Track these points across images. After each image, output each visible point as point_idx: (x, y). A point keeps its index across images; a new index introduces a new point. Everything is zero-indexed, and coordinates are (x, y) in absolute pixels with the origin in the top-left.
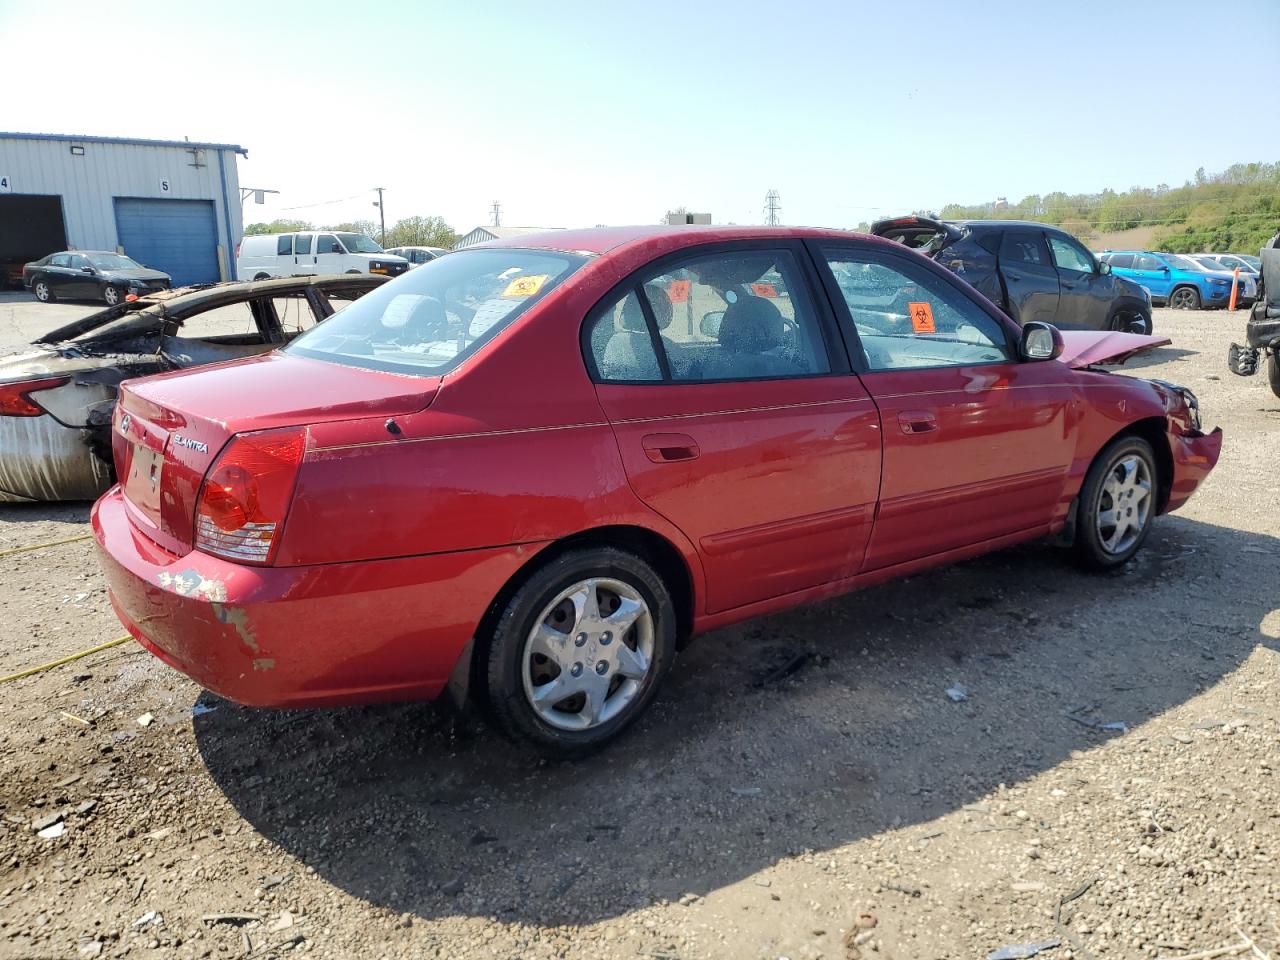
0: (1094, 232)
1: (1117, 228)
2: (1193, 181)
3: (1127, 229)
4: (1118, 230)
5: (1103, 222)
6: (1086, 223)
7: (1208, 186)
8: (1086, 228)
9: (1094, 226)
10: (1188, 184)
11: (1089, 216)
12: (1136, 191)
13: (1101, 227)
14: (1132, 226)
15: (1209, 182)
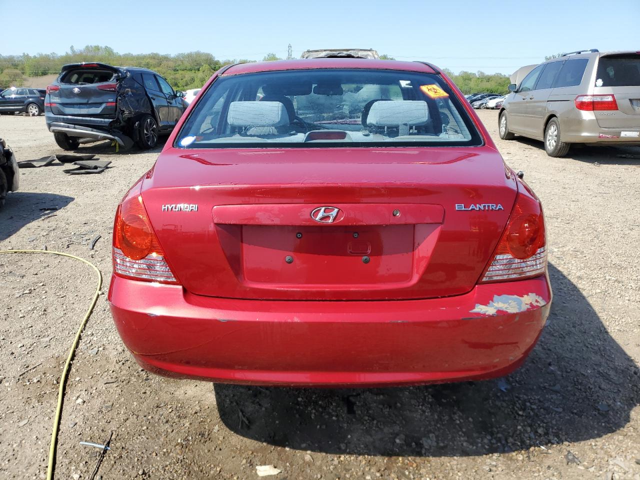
0: (24, 76)
1: (36, 75)
2: (70, 52)
3: (42, 75)
4: (37, 76)
5: (28, 71)
6: (18, 71)
7: (78, 55)
8: (19, 74)
9: (23, 73)
10: (67, 53)
11: (18, 68)
12: (41, 55)
13: (28, 74)
14: (44, 73)
15: (77, 53)
